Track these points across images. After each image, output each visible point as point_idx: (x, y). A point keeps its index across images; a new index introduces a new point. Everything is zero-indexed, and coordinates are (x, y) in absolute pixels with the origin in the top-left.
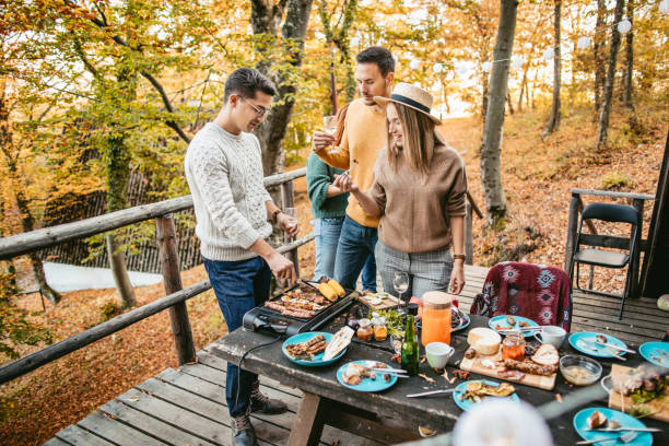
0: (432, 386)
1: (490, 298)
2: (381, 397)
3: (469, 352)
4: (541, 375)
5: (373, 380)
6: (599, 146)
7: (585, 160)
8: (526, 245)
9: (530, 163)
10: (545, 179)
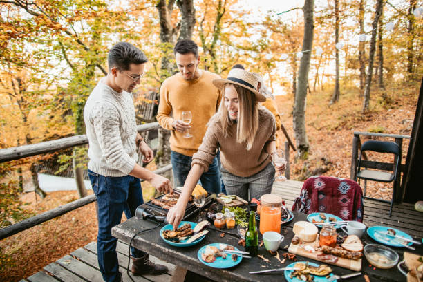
0: (268, 266)
1: (306, 200)
2: (230, 273)
3: (295, 239)
4: (351, 259)
5: (225, 259)
6: (364, 110)
7: (356, 118)
8: (322, 169)
9: (322, 120)
10: (332, 130)
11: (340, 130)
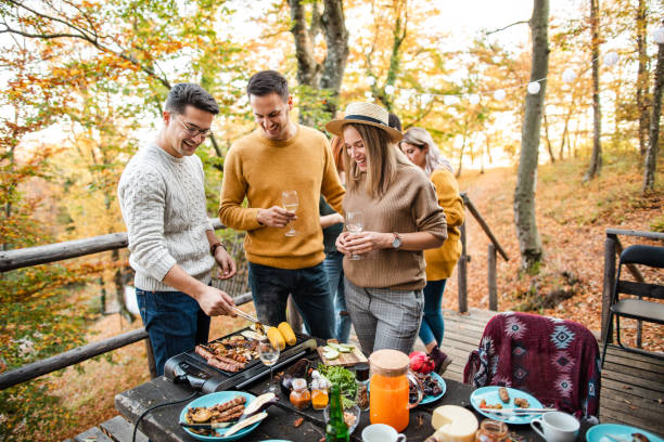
1: (489, 357)
6: (645, 189)
7: (630, 205)
8: (563, 291)
9: (569, 207)
10: (586, 224)
11: (600, 224)
